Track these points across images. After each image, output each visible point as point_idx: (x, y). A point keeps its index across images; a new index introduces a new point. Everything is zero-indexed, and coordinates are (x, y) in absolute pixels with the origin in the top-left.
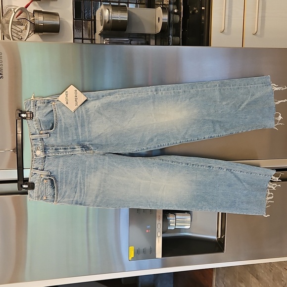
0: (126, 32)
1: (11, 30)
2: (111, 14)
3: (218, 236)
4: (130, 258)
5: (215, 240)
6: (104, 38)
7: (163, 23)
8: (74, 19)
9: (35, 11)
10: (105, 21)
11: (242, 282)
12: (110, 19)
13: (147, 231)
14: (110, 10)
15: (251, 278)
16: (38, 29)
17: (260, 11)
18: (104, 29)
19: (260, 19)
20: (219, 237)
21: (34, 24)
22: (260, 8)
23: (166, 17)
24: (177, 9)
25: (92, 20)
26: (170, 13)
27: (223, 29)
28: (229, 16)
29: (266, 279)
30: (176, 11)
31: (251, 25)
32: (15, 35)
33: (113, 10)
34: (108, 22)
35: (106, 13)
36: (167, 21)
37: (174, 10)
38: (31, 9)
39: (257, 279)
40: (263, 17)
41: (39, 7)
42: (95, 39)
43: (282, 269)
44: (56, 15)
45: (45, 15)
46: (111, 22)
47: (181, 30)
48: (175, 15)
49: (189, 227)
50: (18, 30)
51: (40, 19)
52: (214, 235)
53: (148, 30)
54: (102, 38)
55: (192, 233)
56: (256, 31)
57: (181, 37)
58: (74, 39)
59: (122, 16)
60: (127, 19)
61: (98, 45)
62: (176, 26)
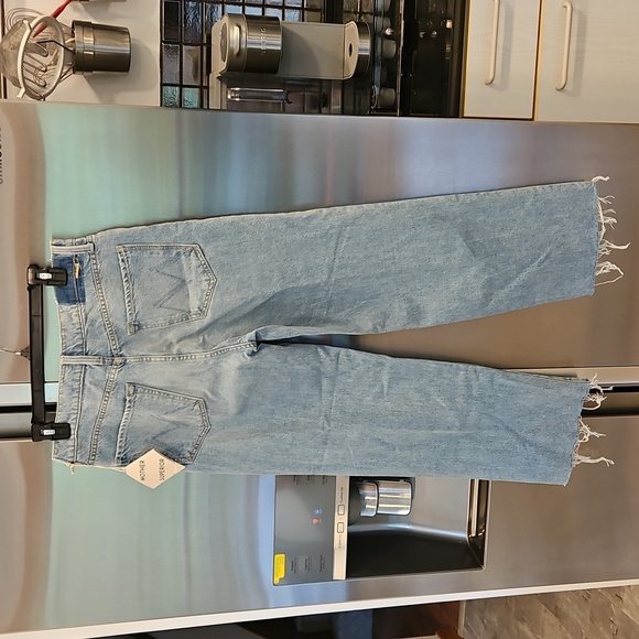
0: (276, 75)
1: (22, 66)
2: (244, 35)
3: (469, 532)
4: (277, 580)
5: (463, 540)
6: (229, 87)
7: (360, 57)
8: (162, 41)
9: (76, 24)
10: (231, 51)
11: (523, 620)
12: (243, 46)
13: (315, 521)
14: (243, 28)
15: (542, 612)
16: (81, 63)
17: (574, 38)
18: (230, 68)
19: (572, 56)
20: (474, 535)
21: (73, 52)
22: (574, 33)
23: (366, 44)
24: (392, 27)
25: (202, 45)
26: (376, 36)
27: (491, 77)
28: (504, 49)
29: (575, 616)
30: (388, 32)
31: (554, 68)
32: (31, 77)
33: (250, 27)
34: (238, 54)
35: (234, 33)
36: (368, 53)
37: (384, 29)
38: (67, 18)
39: (556, 615)
40: (580, 53)
41: (85, 13)
42: (208, 87)
43: (610, 598)
44: (123, 32)
45: (98, 33)
46: (245, 54)
47: (400, 74)
48: (386, 42)
49: (407, 512)
50: (38, 65)
51: (87, 42)
52: (461, 530)
53: (326, 72)
54: (225, 86)
55: (413, 524)
56: (563, 82)
57: (399, 90)
58: (162, 85)
59: (269, 42)
60: (279, 48)
61: (215, 113)
62: (389, 63)
